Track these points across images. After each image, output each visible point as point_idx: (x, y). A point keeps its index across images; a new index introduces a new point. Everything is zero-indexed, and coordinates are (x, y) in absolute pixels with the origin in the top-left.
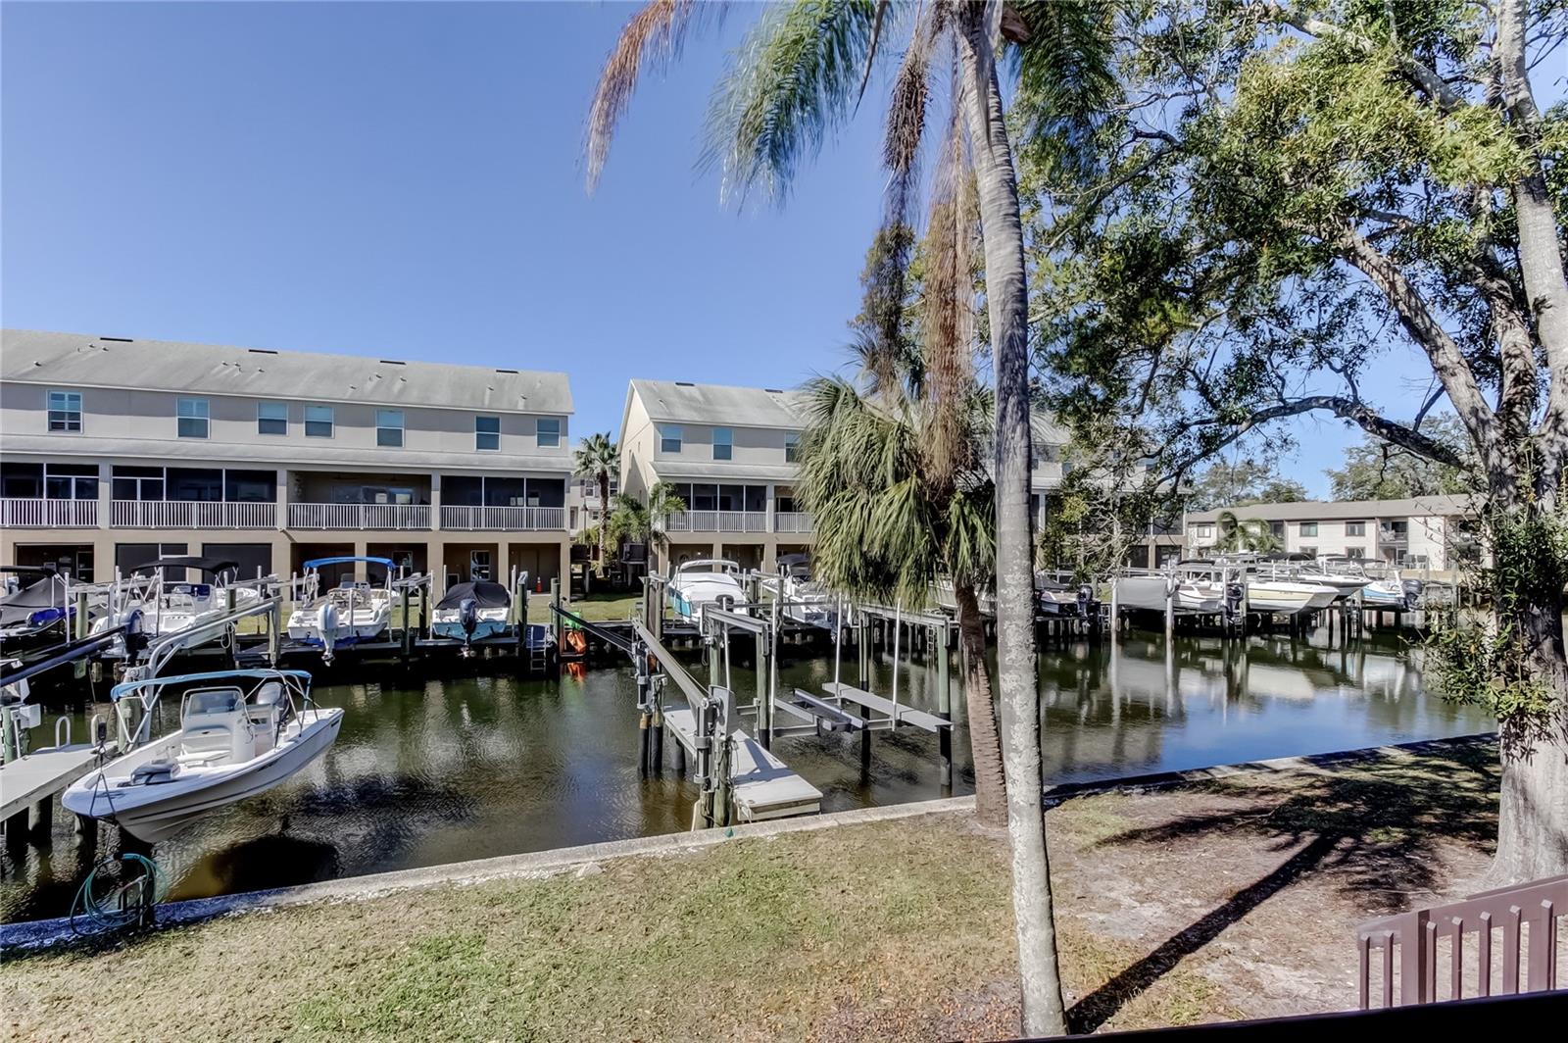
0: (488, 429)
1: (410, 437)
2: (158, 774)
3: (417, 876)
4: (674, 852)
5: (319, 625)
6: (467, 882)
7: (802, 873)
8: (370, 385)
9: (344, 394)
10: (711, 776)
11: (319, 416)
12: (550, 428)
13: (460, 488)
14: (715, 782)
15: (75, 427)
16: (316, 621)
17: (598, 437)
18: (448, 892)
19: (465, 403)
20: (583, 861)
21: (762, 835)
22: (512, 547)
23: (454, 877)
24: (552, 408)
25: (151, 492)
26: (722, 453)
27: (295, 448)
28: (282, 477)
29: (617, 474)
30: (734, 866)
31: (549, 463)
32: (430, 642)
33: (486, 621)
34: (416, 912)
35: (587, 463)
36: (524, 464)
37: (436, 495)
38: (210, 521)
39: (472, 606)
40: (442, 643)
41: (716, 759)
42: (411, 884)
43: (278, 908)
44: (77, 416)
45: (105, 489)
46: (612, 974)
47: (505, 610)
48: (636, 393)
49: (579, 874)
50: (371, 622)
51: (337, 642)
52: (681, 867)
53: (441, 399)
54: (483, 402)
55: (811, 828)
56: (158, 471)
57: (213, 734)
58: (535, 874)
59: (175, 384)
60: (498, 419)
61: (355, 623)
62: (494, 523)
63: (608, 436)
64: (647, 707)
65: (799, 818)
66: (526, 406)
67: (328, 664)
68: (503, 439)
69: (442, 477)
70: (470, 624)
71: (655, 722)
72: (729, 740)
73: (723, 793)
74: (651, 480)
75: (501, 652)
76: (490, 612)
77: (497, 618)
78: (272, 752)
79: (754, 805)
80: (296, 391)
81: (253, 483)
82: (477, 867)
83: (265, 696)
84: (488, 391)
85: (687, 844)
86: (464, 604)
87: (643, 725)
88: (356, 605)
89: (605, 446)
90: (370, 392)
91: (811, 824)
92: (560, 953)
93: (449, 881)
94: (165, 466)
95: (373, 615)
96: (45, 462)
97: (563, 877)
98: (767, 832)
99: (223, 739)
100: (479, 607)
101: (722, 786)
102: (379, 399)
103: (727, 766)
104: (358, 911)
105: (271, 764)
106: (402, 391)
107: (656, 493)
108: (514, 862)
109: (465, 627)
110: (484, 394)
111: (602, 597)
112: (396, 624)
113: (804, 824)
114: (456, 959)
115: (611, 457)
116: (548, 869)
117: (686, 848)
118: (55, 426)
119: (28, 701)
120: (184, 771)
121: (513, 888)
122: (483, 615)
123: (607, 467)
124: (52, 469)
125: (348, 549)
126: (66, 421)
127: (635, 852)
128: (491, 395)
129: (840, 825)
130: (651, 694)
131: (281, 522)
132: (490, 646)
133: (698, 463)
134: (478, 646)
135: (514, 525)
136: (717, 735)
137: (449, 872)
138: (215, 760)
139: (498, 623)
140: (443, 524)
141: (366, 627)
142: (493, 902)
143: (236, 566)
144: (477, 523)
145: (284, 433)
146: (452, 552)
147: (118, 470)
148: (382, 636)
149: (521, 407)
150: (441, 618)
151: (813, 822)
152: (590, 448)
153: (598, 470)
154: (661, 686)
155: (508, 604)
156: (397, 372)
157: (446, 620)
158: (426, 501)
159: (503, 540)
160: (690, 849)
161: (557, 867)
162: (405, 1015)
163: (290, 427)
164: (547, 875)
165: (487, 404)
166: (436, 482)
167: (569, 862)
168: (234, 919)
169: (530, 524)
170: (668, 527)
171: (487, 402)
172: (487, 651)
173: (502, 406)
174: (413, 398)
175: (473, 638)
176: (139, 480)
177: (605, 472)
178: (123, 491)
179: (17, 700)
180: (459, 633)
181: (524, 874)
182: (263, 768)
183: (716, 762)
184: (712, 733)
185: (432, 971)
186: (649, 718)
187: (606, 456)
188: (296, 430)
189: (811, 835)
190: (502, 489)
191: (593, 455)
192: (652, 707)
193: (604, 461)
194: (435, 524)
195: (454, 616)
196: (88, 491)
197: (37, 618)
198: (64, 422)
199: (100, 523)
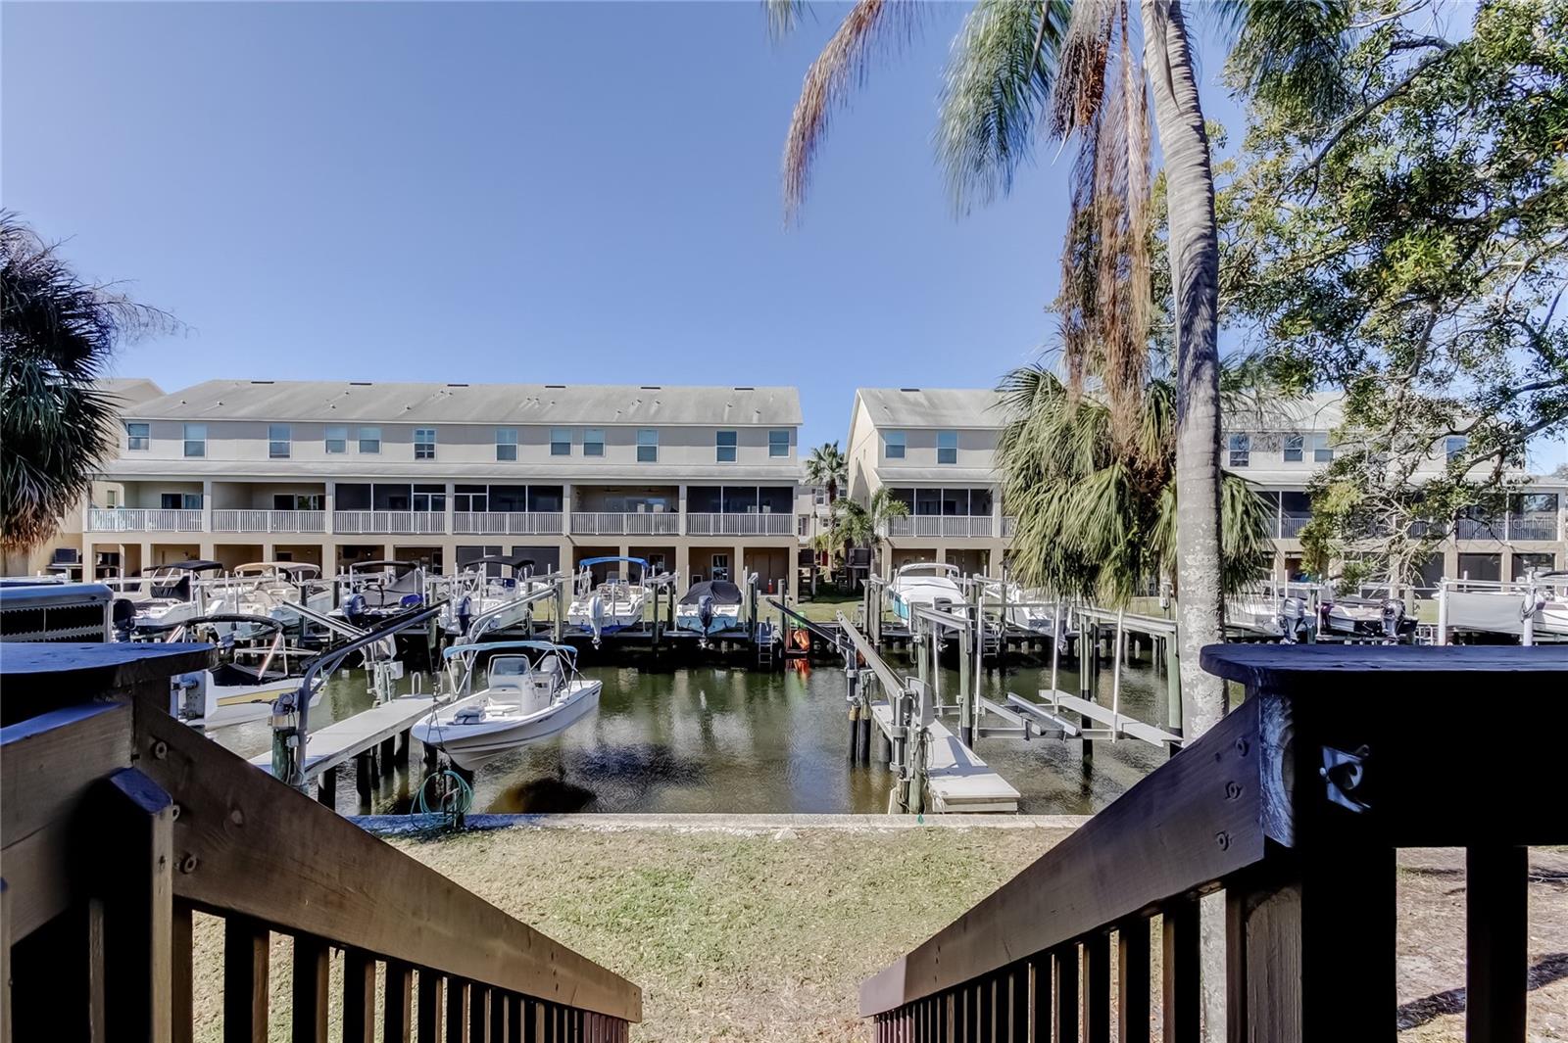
0: (726, 442)
1: (663, 452)
2: (470, 717)
3: (646, 819)
4: (865, 831)
5: (590, 614)
6: (683, 830)
7: (989, 865)
8: (632, 409)
9: (612, 418)
10: (906, 765)
11: (593, 438)
12: (780, 440)
13: (703, 497)
14: (910, 772)
15: (431, 455)
16: (588, 612)
17: (827, 446)
18: (668, 836)
19: (709, 420)
20: (783, 827)
21: (953, 826)
22: (748, 551)
23: (675, 825)
24: (783, 421)
25: (479, 506)
26: (948, 457)
27: (576, 467)
28: (567, 491)
29: (844, 480)
30: (921, 851)
31: (781, 472)
32: (675, 633)
33: (720, 617)
34: (643, 846)
35: (816, 472)
36: (757, 473)
37: (683, 503)
38: (517, 529)
39: (708, 603)
40: (685, 634)
41: (912, 748)
42: (641, 825)
43: (545, 828)
44: (431, 447)
45: (450, 502)
46: (794, 921)
47: (737, 607)
48: (862, 402)
49: (777, 837)
50: (629, 614)
51: (603, 629)
52: (870, 844)
53: (688, 418)
54: (722, 419)
55: (1005, 826)
56: (482, 488)
57: (509, 691)
58: (740, 832)
59: (495, 418)
60: (735, 434)
61: (617, 614)
62: (731, 530)
63: (835, 446)
64: (856, 699)
65: (994, 816)
66: (759, 419)
67: (596, 647)
68: (740, 450)
69: (688, 488)
70: (707, 618)
71: (863, 715)
72: (925, 730)
73: (918, 783)
74: (875, 485)
75: (736, 647)
76: (724, 608)
77: (730, 614)
78: (547, 710)
79: (946, 797)
80: (578, 418)
81: (545, 496)
82: (693, 819)
83: (548, 664)
84: (727, 408)
85: (878, 825)
86: (702, 600)
87: (852, 717)
88: (618, 598)
89: (834, 455)
90: (632, 415)
91: (1005, 823)
92: (752, 897)
93: (670, 827)
94: (488, 484)
95: (630, 607)
96: (413, 483)
97: (763, 838)
98: (960, 824)
99: (515, 696)
100: (715, 604)
101: (917, 776)
102: (639, 421)
103: (923, 757)
104: (600, 839)
105: (547, 718)
106: (658, 412)
107: (878, 497)
108: (724, 820)
109: (702, 621)
110: (724, 410)
111: (828, 599)
112: (648, 618)
113: (999, 821)
114: (669, 887)
115: (840, 465)
116: (751, 829)
117: (877, 829)
118: (419, 455)
119: (396, 659)
120: (489, 718)
121: (719, 840)
122: (718, 610)
123: (835, 475)
124: (418, 488)
125: (615, 551)
126: (426, 451)
127: (830, 826)
128: (730, 411)
129: (1037, 827)
130: (859, 687)
131: (566, 530)
132: (726, 639)
133: (922, 468)
134: (715, 639)
135: (748, 530)
136: (913, 725)
137: (671, 820)
138: (510, 712)
139: (731, 619)
140: (688, 529)
141: (625, 617)
142: (703, 849)
143: (533, 563)
144: (717, 528)
145: (569, 454)
146: (695, 553)
147: (458, 488)
148: (637, 627)
149: (755, 420)
150: (684, 611)
151: (1008, 820)
152: (820, 458)
153: (826, 479)
154: (869, 680)
155: (739, 602)
156: (653, 397)
157: (687, 614)
158: (674, 510)
159: (739, 544)
160: (881, 830)
161: (759, 828)
162: (626, 921)
163: (573, 448)
164: (749, 834)
165: (727, 420)
166: (683, 492)
167: (769, 826)
168: (515, 831)
169: (762, 529)
170: (891, 533)
171: (726, 417)
172: (724, 645)
173: (739, 421)
174: (665, 419)
175: (710, 631)
176: (471, 495)
177: (833, 481)
178: (461, 505)
179: (388, 657)
180: (698, 625)
181: (731, 830)
182: (541, 721)
183: (912, 752)
184: (908, 723)
185: (650, 893)
186: (858, 710)
187: (834, 464)
188: (578, 450)
189: (1003, 833)
190: (739, 497)
191: (823, 464)
192: (860, 699)
193: (833, 470)
194: (682, 529)
195: (694, 611)
196: (439, 505)
197: (405, 600)
198: (424, 452)
199: (447, 531)
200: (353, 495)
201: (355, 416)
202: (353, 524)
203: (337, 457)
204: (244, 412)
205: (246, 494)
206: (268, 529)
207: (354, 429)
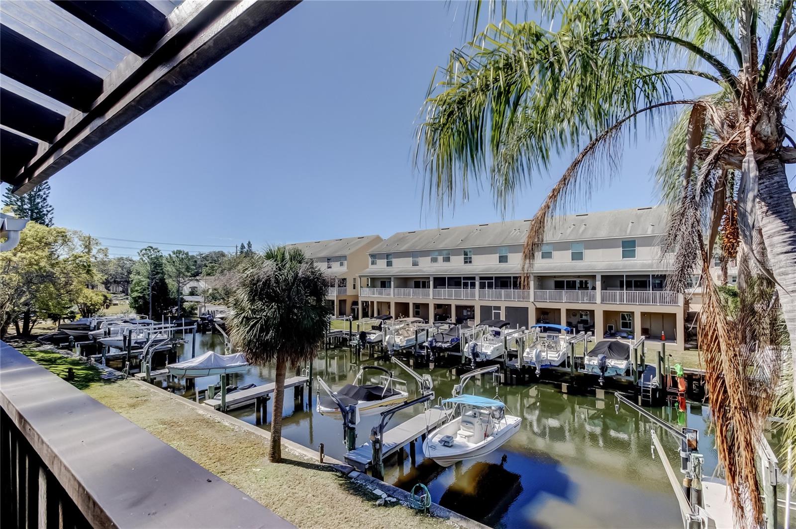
0: (629, 246)
1: (587, 254)
5: (535, 356)
8: (569, 230)
9: (557, 238)
11: (548, 249)
13: (611, 281)
15: (470, 262)
16: (533, 355)
19: (617, 234)
22: (643, 314)
25: (490, 286)
27: (538, 266)
28: (532, 279)
32: (586, 371)
33: (613, 367)
36: (650, 266)
37: (598, 285)
38: (508, 298)
39: (605, 357)
40: (591, 373)
44: (470, 258)
45: (477, 285)
47: (625, 362)
50: (556, 359)
51: (542, 366)
53: (603, 234)
54: (626, 233)
56: (491, 278)
57: (469, 425)
59: (498, 243)
60: (635, 240)
61: (549, 358)
62: (632, 300)
66: (653, 231)
67: (538, 376)
68: (639, 250)
69: (602, 276)
70: (603, 368)
71: (695, 486)
76: (617, 362)
77: (620, 366)
78: (482, 443)
84: (631, 224)
86: (600, 357)
87: (686, 482)
88: (551, 348)
90: (569, 235)
94: (494, 276)
95: (557, 355)
96: (462, 276)
99: (472, 428)
100: (609, 358)
102: (572, 238)
106: (584, 232)
109: (600, 369)
110: (629, 224)
118: (466, 262)
122: (611, 363)
124: (465, 278)
125: (558, 311)
128: (631, 227)
130: (690, 465)
131: (532, 299)
135: (644, 301)
139: (620, 369)
140: (602, 300)
141: (554, 361)
144: (621, 300)
145: (534, 258)
146: (607, 315)
147: (481, 278)
149: (650, 232)
150: (589, 361)
155: (627, 359)
156: (583, 221)
157: (592, 363)
158: (593, 288)
159: (638, 310)
163: (536, 255)
165: (629, 233)
166: (599, 278)
169: (654, 301)
171: (628, 232)
173: (637, 234)
174: (588, 236)
176: (486, 281)
178: (482, 286)
179: (429, 388)
180: (598, 371)
186: (690, 481)
188: (539, 256)
192: (692, 474)
194: (598, 300)
195: (595, 361)
196: (473, 285)
197: (452, 340)
198: (468, 261)
199: (476, 298)
200: (440, 282)
201: (441, 246)
202: (439, 294)
203: (435, 264)
204: (404, 248)
205: (404, 282)
206: (412, 296)
207: (440, 252)
